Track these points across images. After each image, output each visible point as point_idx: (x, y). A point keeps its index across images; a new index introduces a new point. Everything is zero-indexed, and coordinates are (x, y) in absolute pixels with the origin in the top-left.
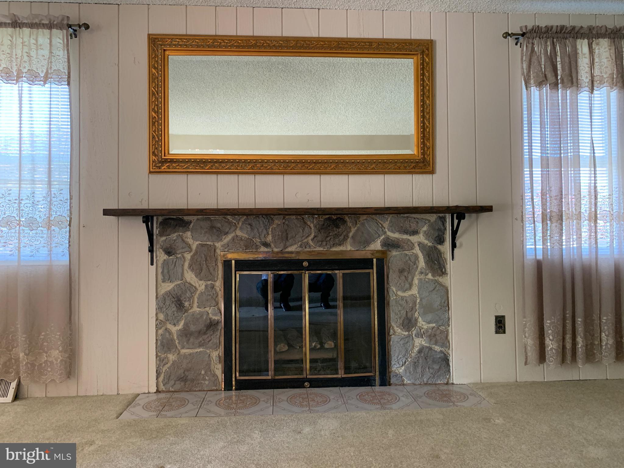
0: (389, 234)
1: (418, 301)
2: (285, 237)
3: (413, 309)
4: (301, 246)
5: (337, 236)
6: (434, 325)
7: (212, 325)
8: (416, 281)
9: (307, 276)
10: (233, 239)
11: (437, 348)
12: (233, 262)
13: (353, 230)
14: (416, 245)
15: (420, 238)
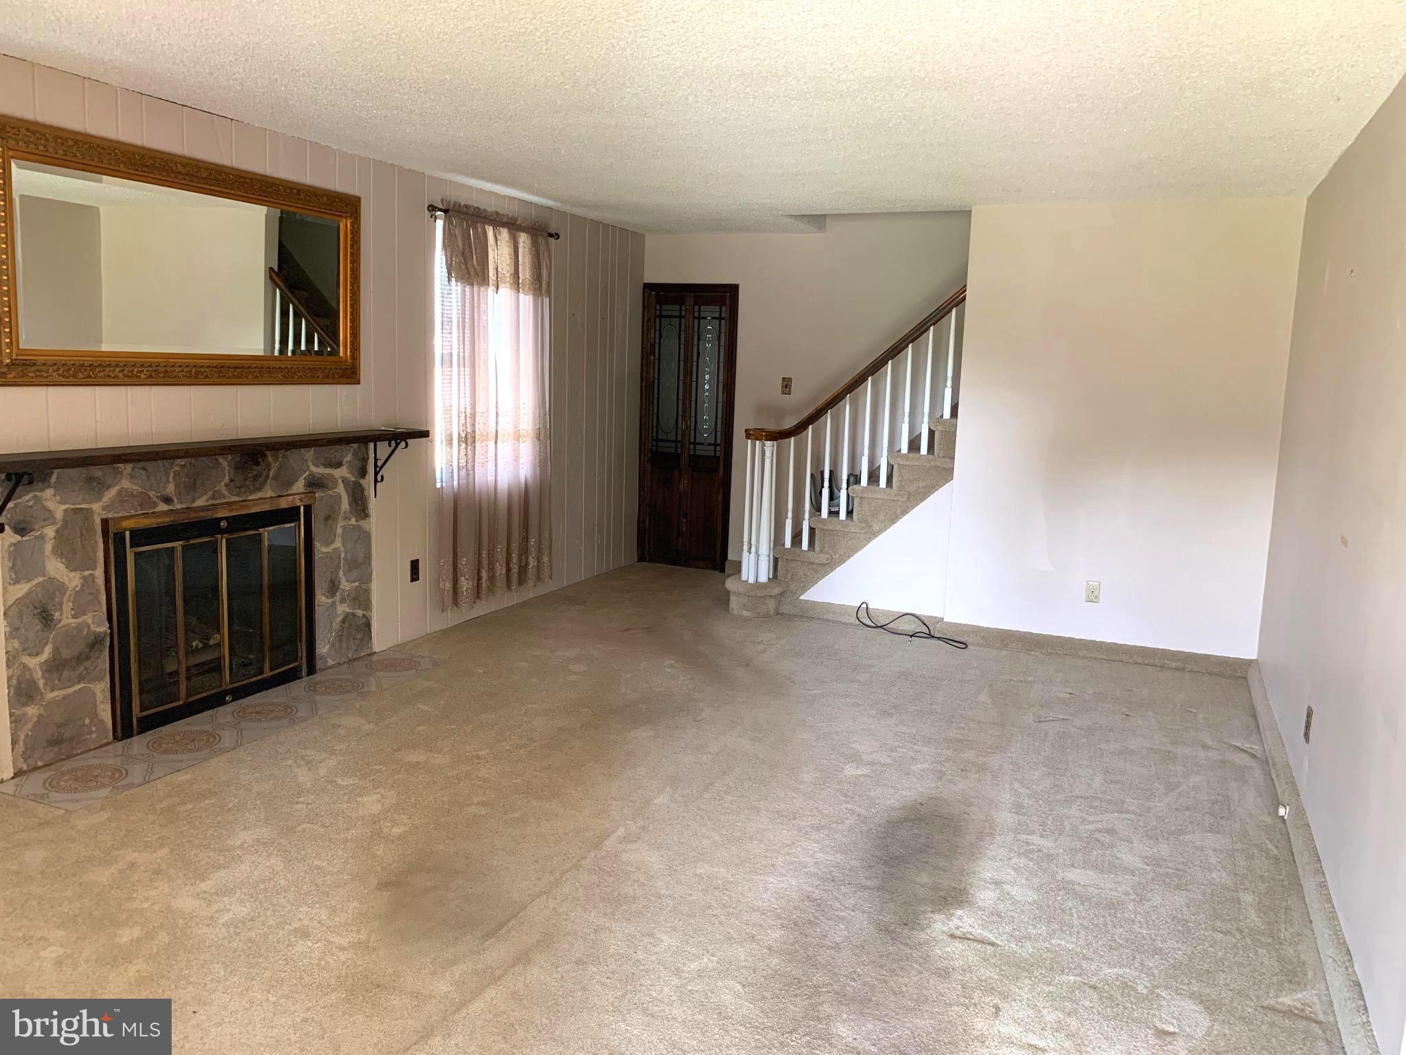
0: (313, 469)
1: (343, 556)
2: (192, 487)
3: (338, 567)
4: (213, 498)
5: (256, 477)
6: (357, 584)
7: (96, 642)
8: (339, 531)
9: (224, 540)
10: (119, 493)
11: (360, 613)
12: (127, 533)
13: (274, 467)
14: (340, 481)
15: (343, 472)
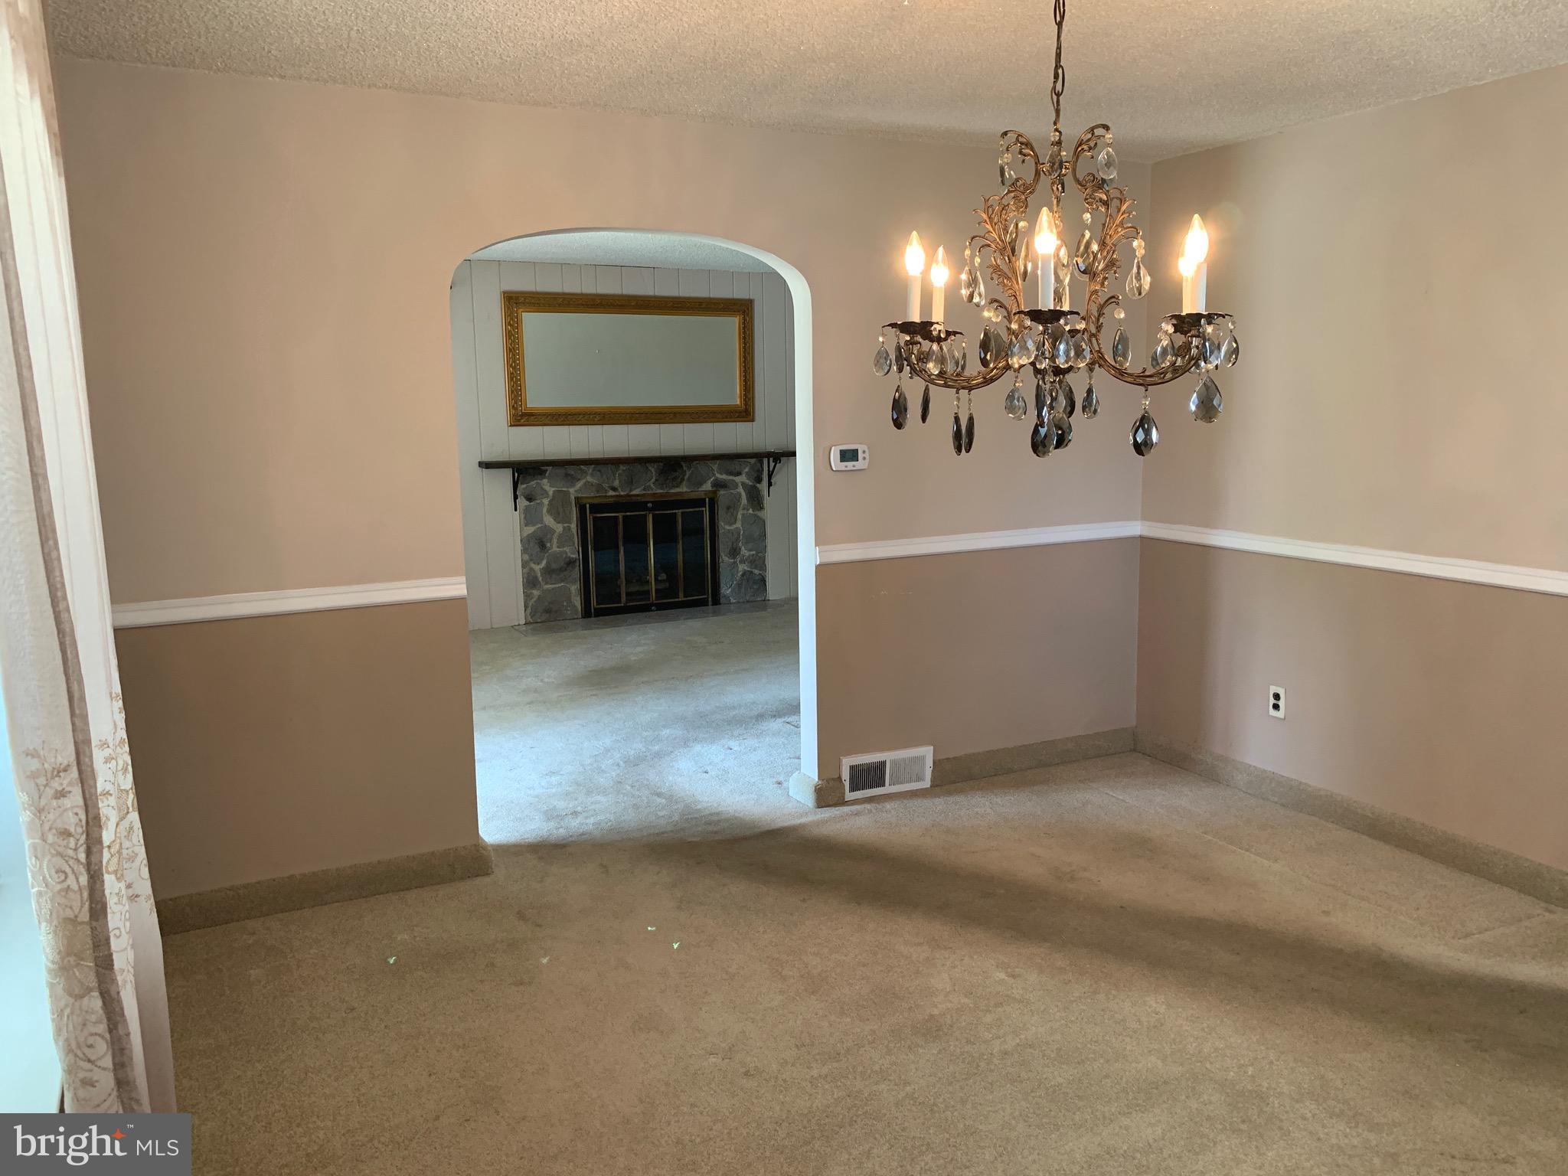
0: (718, 476)
1: (742, 532)
2: (630, 482)
3: (737, 539)
4: (644, 489)
5: (675, 479)
6: (754, 552)
7: (571, 563)
8: (740, 516)
9: (651, 515)
10: (585, 484)
11: (757, 572)
12: (588, 506)
13: (688, 474)
14: (740, 485)
15: (743, 478)
